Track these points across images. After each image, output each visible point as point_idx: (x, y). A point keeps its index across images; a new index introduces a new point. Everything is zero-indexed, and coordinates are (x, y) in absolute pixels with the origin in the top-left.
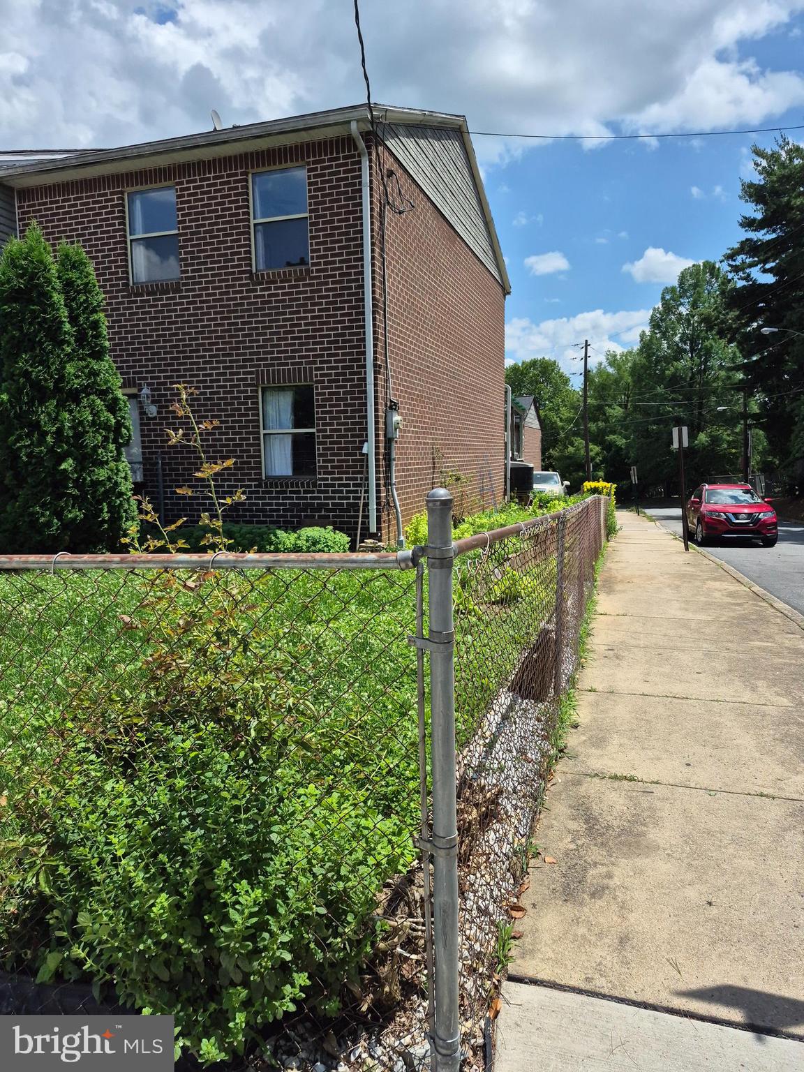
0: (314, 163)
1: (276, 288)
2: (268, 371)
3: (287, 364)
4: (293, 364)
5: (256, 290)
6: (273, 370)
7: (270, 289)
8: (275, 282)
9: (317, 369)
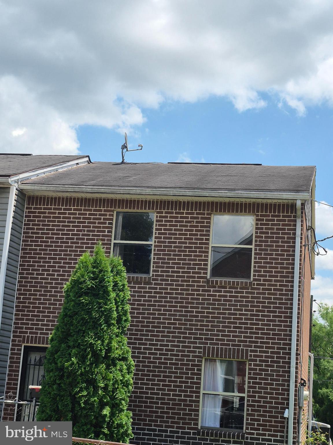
0: (261, 216)
1: (225, 292)
2: (213, 348)
3: (229, 345)
4: (233, 345)
5: (210, 291)
6: (218, 348)
7: (221, 291)
8: (226, 288)
9: (251, 351)
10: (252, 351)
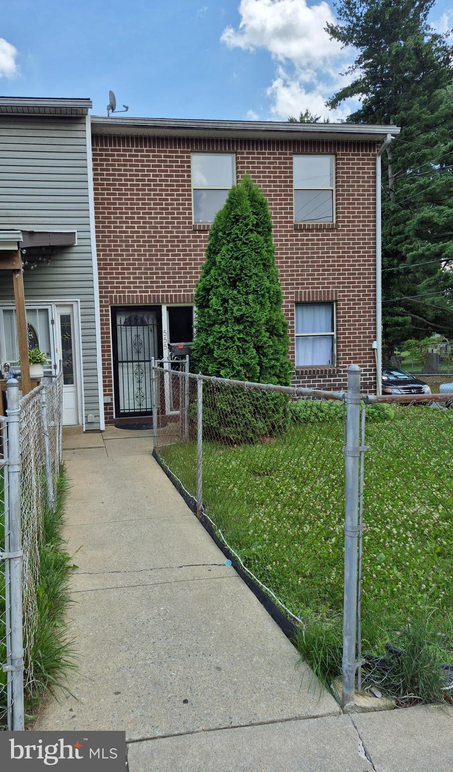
0: (341, 155)
2: (305, 292)
3: (318, 288)
4: (323, 288)
5: (297, 236)
6: (309, 292)
7: (307, 235)
10: (340, 292)
